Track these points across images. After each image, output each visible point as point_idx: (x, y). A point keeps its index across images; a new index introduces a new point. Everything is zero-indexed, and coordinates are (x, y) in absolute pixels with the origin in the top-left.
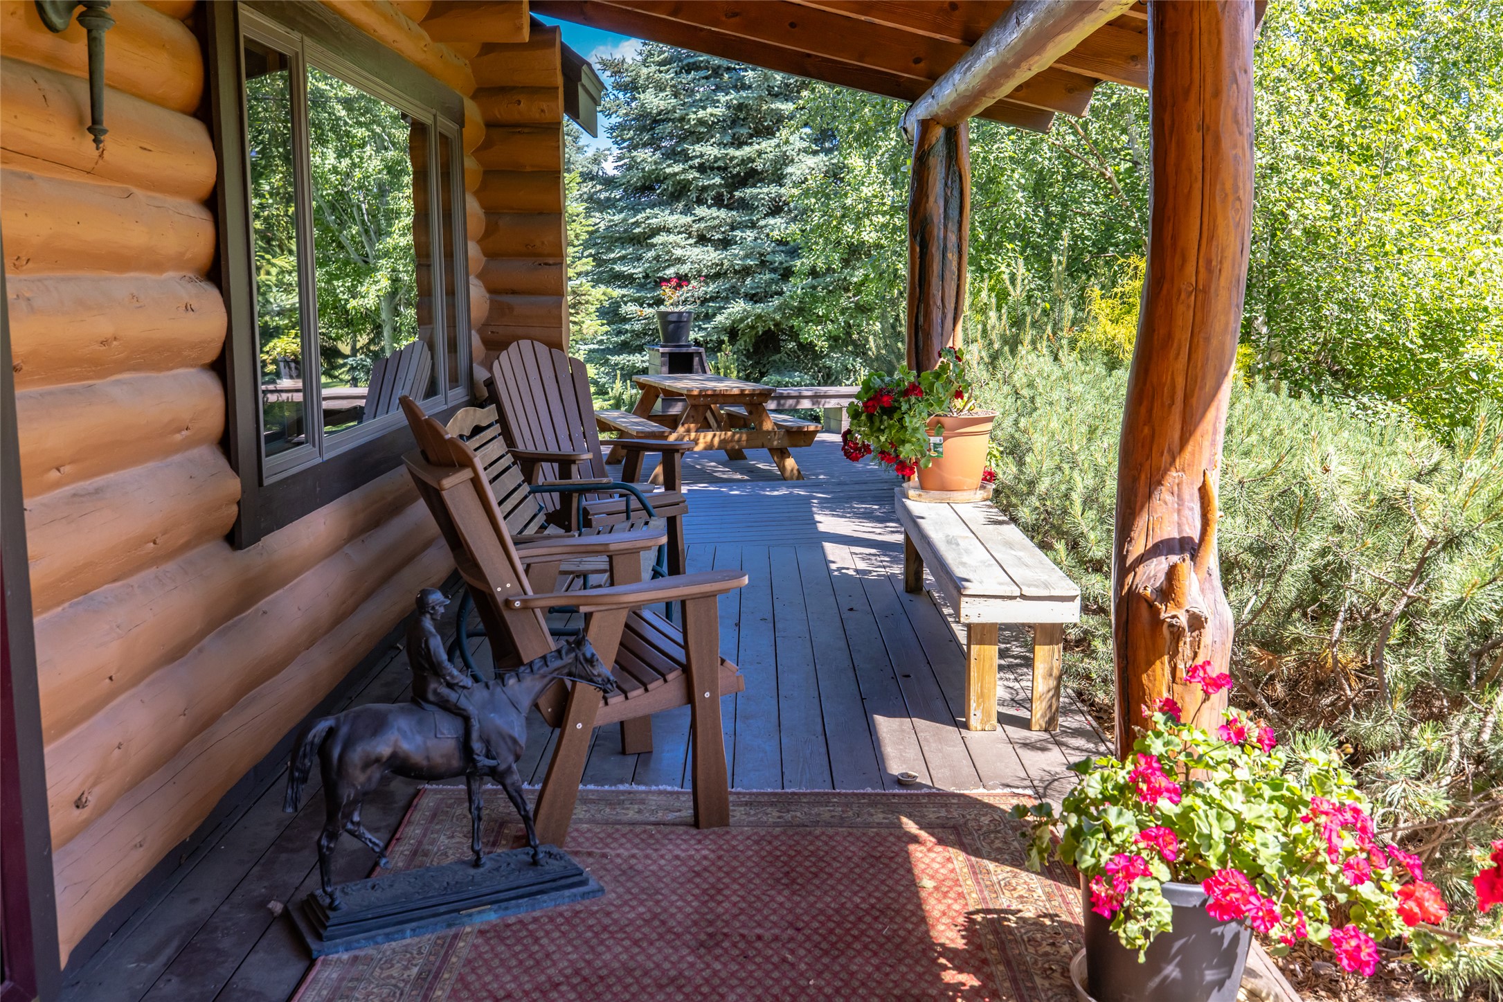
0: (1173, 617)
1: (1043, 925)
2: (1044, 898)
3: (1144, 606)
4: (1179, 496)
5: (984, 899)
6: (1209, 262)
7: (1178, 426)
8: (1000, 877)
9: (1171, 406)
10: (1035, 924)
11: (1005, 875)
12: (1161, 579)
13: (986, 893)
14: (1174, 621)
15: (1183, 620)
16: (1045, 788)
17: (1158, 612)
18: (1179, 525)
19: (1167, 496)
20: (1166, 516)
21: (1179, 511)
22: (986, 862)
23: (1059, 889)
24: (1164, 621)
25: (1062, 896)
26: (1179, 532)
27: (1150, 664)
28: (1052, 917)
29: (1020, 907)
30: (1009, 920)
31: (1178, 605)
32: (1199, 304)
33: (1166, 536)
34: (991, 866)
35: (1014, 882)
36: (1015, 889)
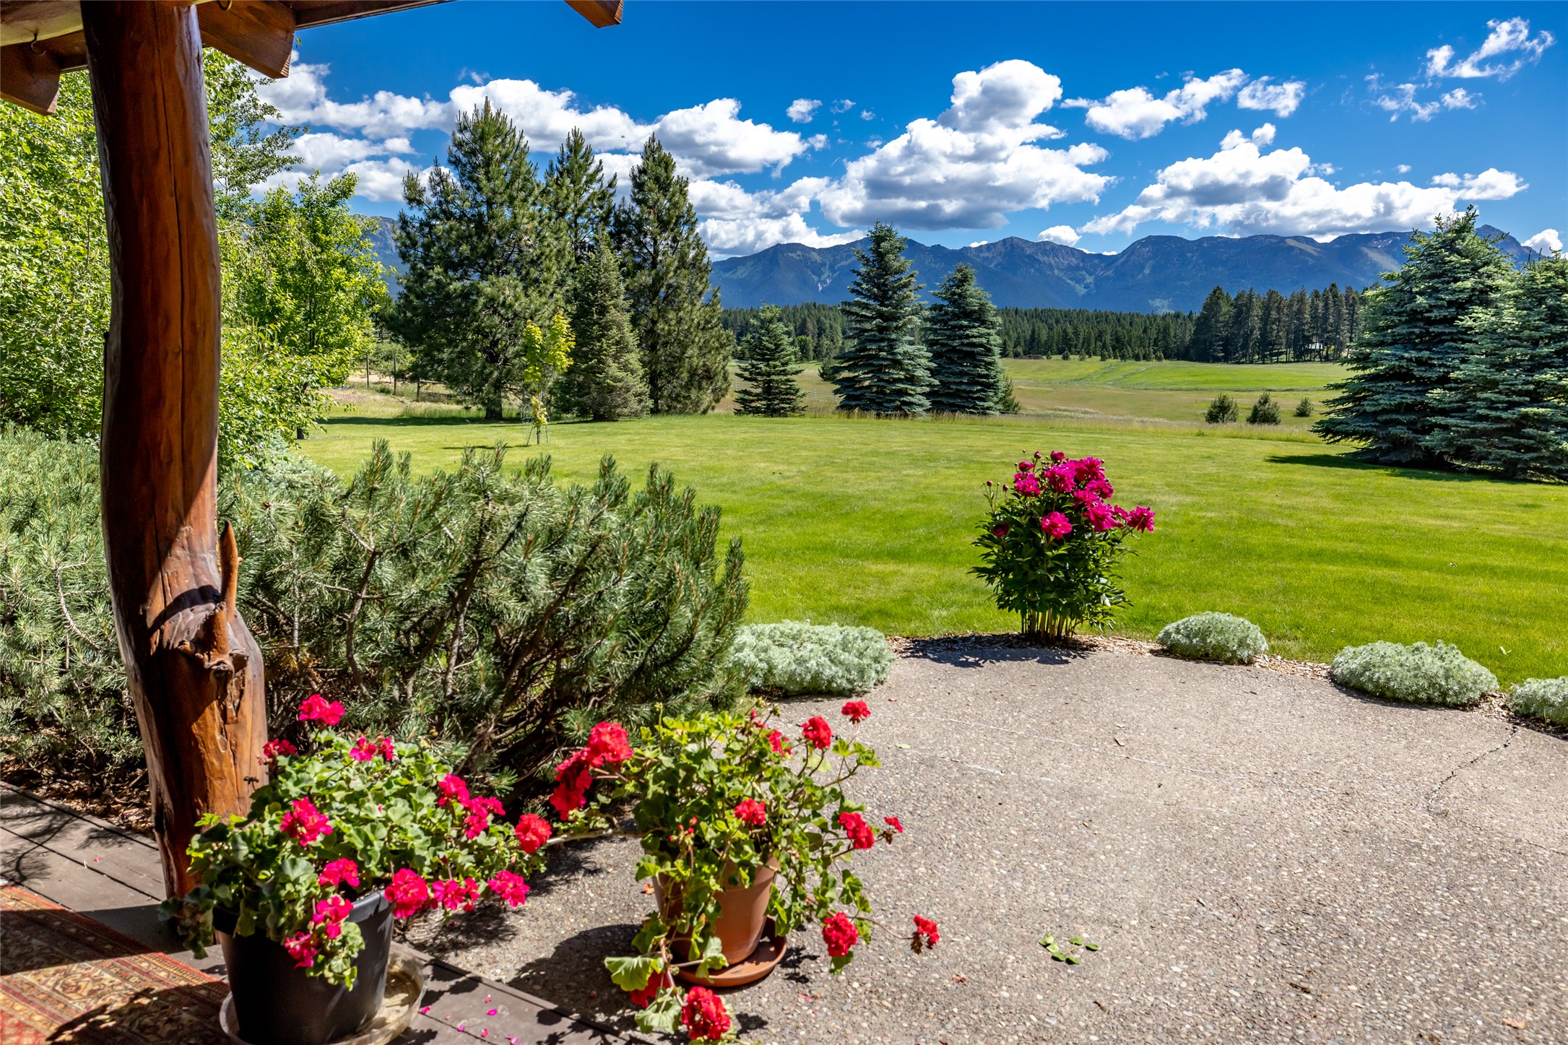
0: (219, 663)
1: (142, 1007)
2: (118, 981)
3: (183, 661)
4: (190, 549)
5: (53, 1015)
6: (193, 324)
7: (179, 483)
8: (50, 983)
9: (169, 464)
10: (131, 1011)
11: (54, 979)
12: (195, 629)
13: (49, 1008)
14: (221, 667)
15: (229, 664)
16: (17, 869)
17: (201, 662)
18: (196, 576)
19: (178, 551)
20: (181, 570)
21: (193, 563)
22: (19, 976)
23: (127, 964)
24: (210, 669)
25: (134, 969)
26: (197, 583)
27: (199, 713)
28: (146, 993)
29: (101, 1002)
30: (102, 1022)
31: (222, 651)
32: (187, 363)
33: (185, 589)
34: (29, 977)
35: (70, 980)
36: (78, 988)
